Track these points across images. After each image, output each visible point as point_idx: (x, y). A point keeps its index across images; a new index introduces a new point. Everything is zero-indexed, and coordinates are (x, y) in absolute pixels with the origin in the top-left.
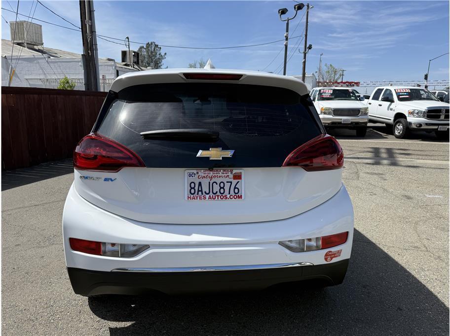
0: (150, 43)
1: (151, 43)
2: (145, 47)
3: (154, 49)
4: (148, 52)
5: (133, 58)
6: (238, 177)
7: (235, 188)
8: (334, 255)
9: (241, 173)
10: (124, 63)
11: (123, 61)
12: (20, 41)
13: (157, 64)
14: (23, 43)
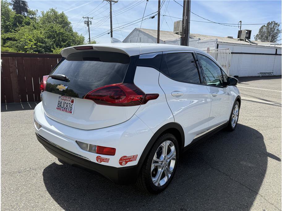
0: (270, 22)
1: (272, 22)
2: (266, 25)
3: (274, 26)
4: (267, 29)
5: (246, 34)
6: (72, 102)
7: (71, 107)
8: (103, 160)
9: (74, 100)
10: (239, 39)
11: (238, 37)
12: (177, 32)
13: (274, 37)
14: (178, 33)
